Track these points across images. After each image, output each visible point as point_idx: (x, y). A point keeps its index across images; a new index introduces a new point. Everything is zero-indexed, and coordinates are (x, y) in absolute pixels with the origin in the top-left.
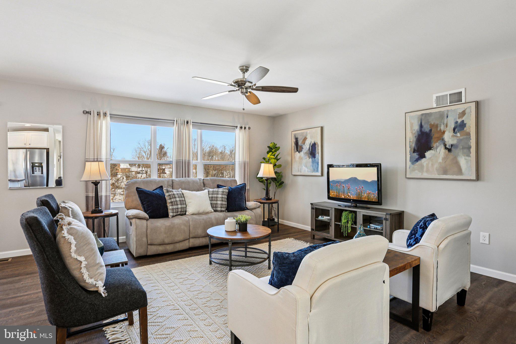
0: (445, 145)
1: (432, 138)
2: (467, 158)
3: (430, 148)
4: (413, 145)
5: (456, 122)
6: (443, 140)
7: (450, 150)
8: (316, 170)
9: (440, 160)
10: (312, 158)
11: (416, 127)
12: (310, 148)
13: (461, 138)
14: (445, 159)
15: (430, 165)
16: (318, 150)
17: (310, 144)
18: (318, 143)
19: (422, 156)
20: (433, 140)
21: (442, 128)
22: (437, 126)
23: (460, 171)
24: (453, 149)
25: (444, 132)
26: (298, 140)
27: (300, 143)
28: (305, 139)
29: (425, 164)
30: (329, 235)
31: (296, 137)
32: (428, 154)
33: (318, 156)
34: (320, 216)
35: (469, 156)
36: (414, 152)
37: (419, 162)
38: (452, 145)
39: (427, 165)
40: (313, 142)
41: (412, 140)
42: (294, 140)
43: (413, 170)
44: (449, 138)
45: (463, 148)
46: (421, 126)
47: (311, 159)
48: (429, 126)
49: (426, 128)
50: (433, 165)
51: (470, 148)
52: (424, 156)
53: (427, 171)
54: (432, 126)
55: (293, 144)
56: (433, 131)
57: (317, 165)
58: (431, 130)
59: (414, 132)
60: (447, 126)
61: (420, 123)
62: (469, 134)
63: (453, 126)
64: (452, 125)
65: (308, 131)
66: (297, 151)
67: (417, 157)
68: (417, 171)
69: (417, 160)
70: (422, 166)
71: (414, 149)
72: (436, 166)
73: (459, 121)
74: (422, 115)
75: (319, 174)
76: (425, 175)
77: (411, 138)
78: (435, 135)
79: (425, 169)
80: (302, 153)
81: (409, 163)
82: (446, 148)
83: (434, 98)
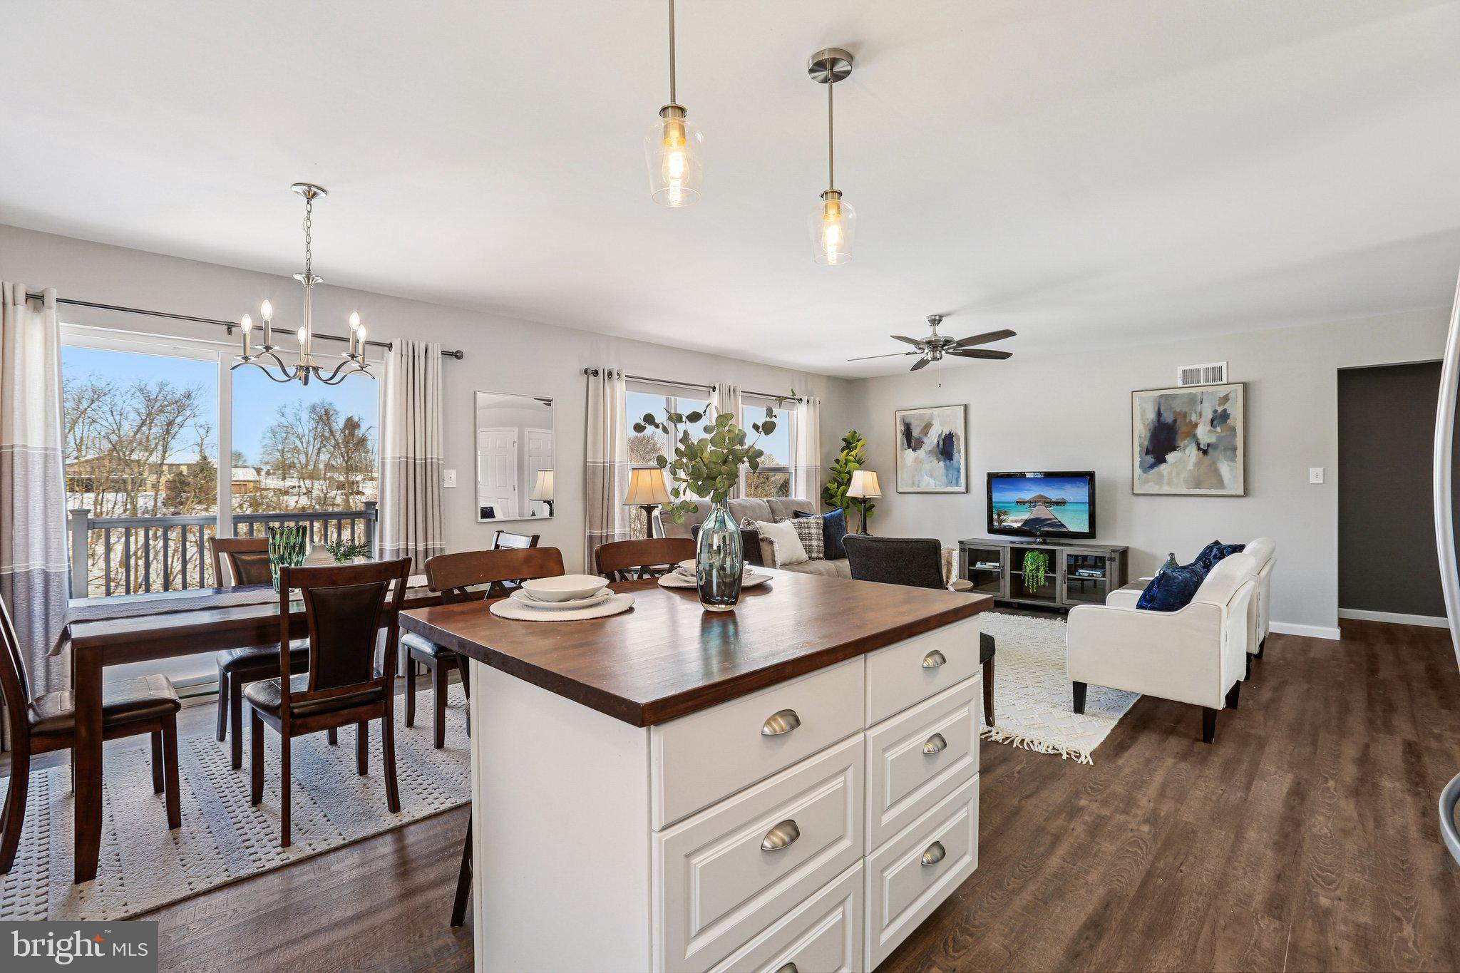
0: (1198, 445)
1: (1176, 433)
2: (1232, 464)
3: (1174, 448)
4: (1146, 443)
5: (1215, 411)
6: (1195, 436)
7: (1205, 452)
8: (954, 481)
9: (1190, 467)
10: (945, 461)
11: (1151, 415)
12: (941, 443)
13: (1224, 434)
14: (1197, 465)
15: (1174, 474)
16: (959, 444)
17: (940, 436)
18: (959, 434)
19: (1160, 460)
20: (1179, 437)
21: (1194, 418)
22: (1185, 415)
23: (1220, 483)
24: (1210, 450)
25: (1196, 425)
26: (912, 427)
27: (916, 432)
28: (927, 427)
29: (1165, 473)
30: (998, 594)
31: (907, 421)
32: (1171, 457)
33: (959, 457)
34: (979, 563)
35: (1233, 459)
36: (1147, 453)
37: (1156, 470)
38: (1209, 445)
39: (1170, 473)
40: (946, 432)
41: (1143, 436)
42: (900, 428)
43: (1146, 482)
44: (1204, 433)
45: (1226, 449)
46: (1159, 414)
47: (942, 463)
48: (1172, 415)
49: (1168, 418)
50: (1178, 474)
51: (1234, 449)
52: (1164, 461)
53: (1169, 483)
54: (1177, 414)
55: (900, 435)
56: (1179, 421)
57: (956, 473)
58: (1175, 421)
59: (1147, 422)
60: (1200, 416)
61: (1157, 408)
62: (1233, 430)
63: (1210, 417)
64: (1208, 415)
65: (936, 411)
66: (909, 446)
67: (1152, 461)
68: (1151, 484)
69: (1152, 466)
70: (1161, 476)
71: (1147, 449)
72: (1184, 475)
73: (1220, 409)
74: (1161, 396)
75: (963, 489)
76: (1166, 489)
77: (1142, 432)
78: (1182, 428)
79: (1165, 480)
80: (921, 453)
81: (1138, 471)
82: (1199, 449)
83: (1180, 373)
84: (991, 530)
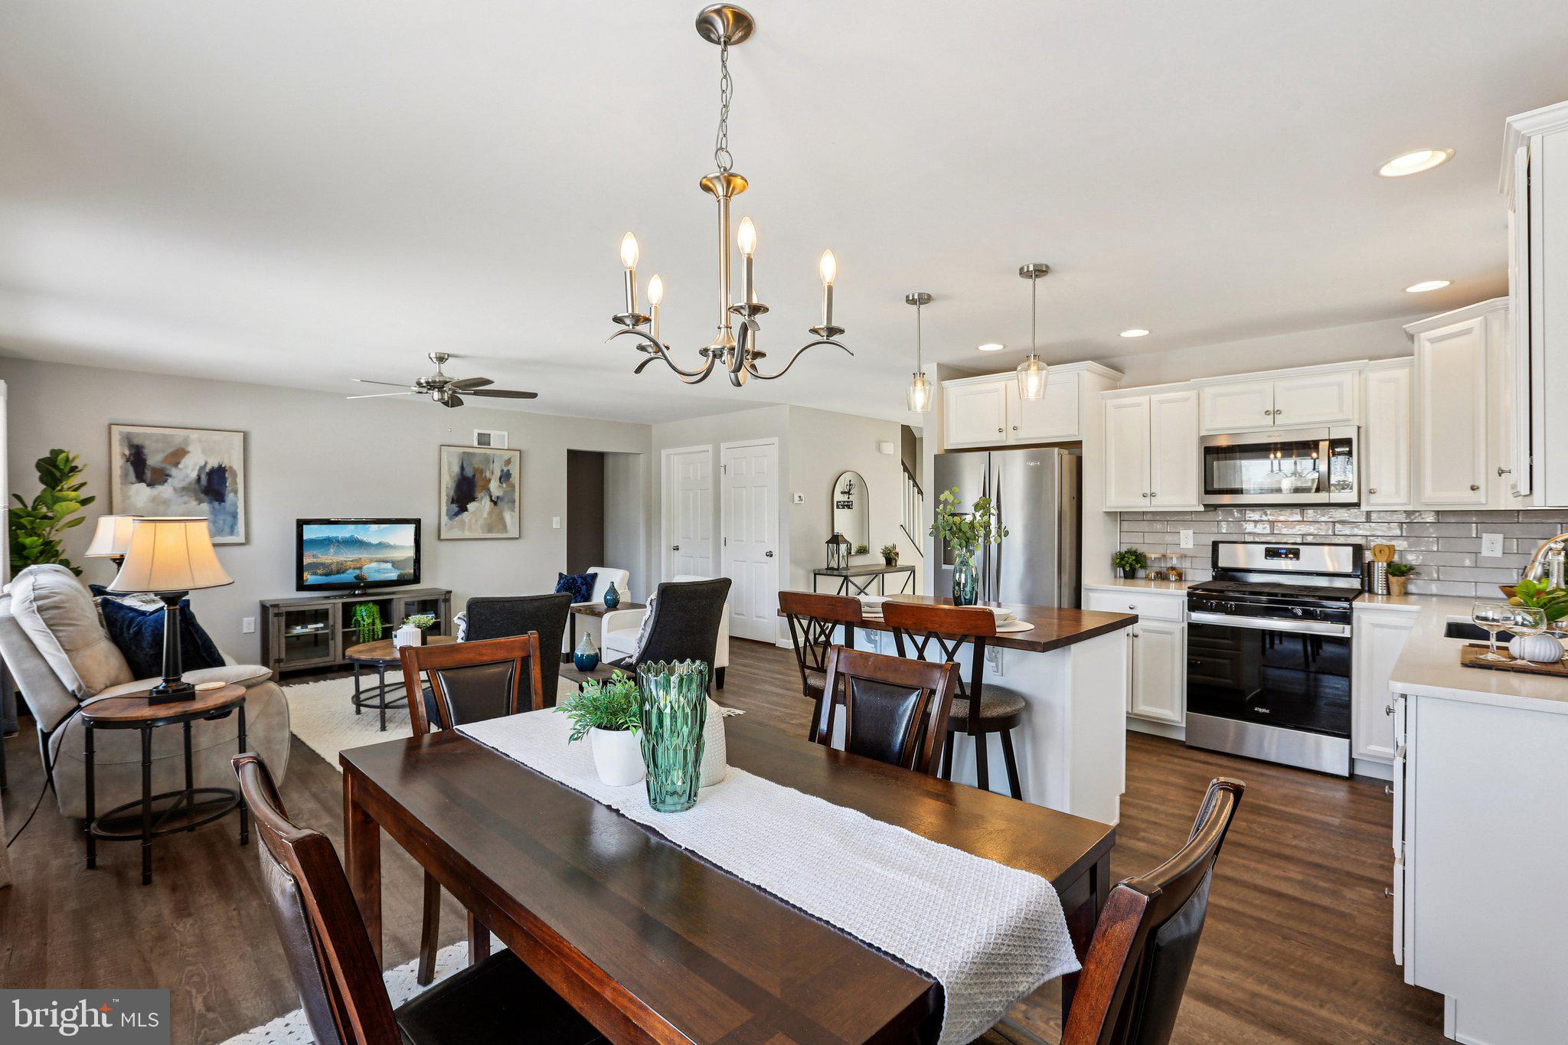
0: (491, 497)
1: (475, 486)
2: (512, 513)
3: (473, 499)
4: (452, 493)
5: (502, 471)
6: (488, 490)
7: (495, 503)
8: (227, 529)
9: (485, 515)
10: (210, 502)
11: (456, 469)
12: (204, 478)
13: (507, 489)
14: (490, 513)
15: (474, 521)
16: (235, 482)
17: (202, 468)
18: (235, 467)
19: (463, 509)
20: (477, 489)
21: (488, 474)
22: (482, 471)
23: (505, 528)
24: (499, 502)
25: (489, 481)
26: (146, 451)
27: (154, 460)
28: (178, 455)
29: (467, 520)
30: (326, 659)
31: (136, 441)
32: (471, 506)
33: (235, 498)
34: (297, 627)
35: (513, 511)
36: (452, 503)
37: (459, 517)
38: (498, 497)
39: (470, 521)
40: (213, 463)
41: (450, 486)
42: (119, 452)
43: (452, 528)
44: (494, 486)
45: (508, 502)
46: (462, 468)
47: (205, 506)
48: (472, 471)
49: (469, 473)
50: (476, 521)
51: (514, 502)
52: (466, 510)
53: (470, 529)
54: (476, 470)
55: (118, 462)
56: (477, 476)
57: (229, 519)
58: (474, 476)
59: (453, 475)
60: (493, 473)
61: (460, 463)
62: (513, 486)
63: (499, 475)
64: (498, 474)
65: (194, 435)
66: (140, 478)
67: (457, 509)
68: (456, 529)
69: (457, 514)
70: (463, 523)
71: (452, 499)
72: (481, 522)
73: (505, 469)
74: (464, 453)
75: (241, 539)
76: (467, 534)
77: (448, 483)
78: (479, 483)
79: (467, 525)
80: (165, 490)
81: (444, 518)
82: (492, 500)
83: (476, 435)
84: (301, 586)
